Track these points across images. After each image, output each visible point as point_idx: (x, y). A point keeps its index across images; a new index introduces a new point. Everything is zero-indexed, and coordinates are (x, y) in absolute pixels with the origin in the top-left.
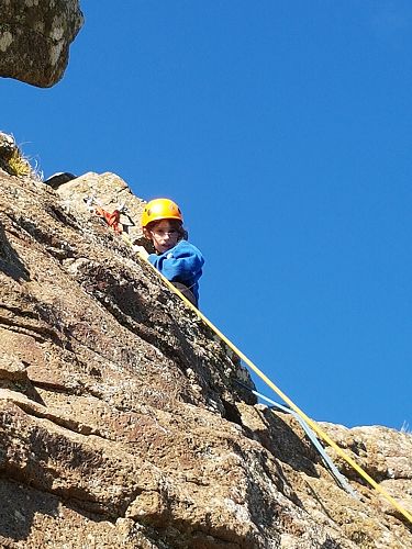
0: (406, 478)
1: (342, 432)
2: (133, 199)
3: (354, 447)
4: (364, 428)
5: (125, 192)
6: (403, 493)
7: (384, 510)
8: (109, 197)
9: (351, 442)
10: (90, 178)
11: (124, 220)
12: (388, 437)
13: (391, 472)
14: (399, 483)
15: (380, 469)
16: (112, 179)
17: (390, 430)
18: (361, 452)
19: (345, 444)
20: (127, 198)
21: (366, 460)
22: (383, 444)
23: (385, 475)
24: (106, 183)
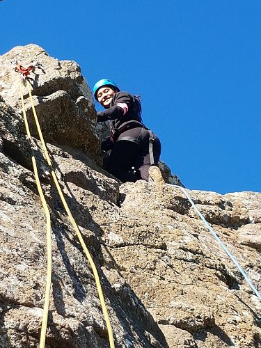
1: (212, 196)
2: (48, 59)
3: (220, 205)
4: (236, 194)
5: (43, 54)
7: (239, 242)
8: (30, 59)
9: (219, 201)
10: (17, 50)
11: (38, 71)
13: (251, 219)
14: (257, 225)
15: (242, 217)
16: (33, 48)
17: (256, 193)
18: (227, 207)
19: (212, 203)
20: (43, 59)
21: (231, 212)
22: (247, 202)
23: (247, 221)
24: (28, 51)
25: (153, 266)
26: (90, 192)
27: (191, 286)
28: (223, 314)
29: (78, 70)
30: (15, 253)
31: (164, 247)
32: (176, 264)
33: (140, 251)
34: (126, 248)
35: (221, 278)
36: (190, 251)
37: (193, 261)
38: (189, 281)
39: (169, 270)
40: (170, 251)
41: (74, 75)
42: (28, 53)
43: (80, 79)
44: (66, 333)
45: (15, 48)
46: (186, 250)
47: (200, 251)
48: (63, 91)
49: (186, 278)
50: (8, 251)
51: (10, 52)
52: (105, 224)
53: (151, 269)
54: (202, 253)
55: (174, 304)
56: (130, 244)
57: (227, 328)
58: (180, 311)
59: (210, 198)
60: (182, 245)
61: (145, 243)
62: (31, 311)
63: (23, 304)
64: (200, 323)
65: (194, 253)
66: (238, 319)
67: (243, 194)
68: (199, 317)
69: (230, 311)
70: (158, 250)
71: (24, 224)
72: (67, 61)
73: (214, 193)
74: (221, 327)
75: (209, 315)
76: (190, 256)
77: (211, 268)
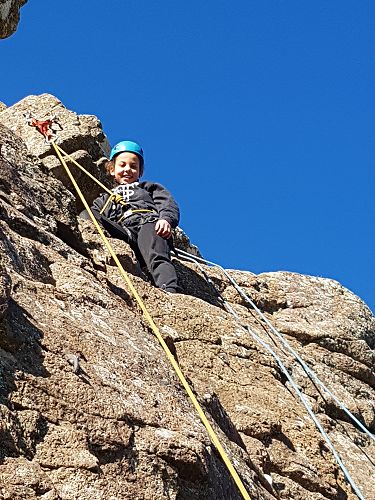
0: (302, 306)
1: (247, 276)
2: (65, 111)
3: (256, 286)
4: (271, 274)
5: (58, 106)
6: (299, 318)
7: (279, 330)
8: (45, 112)
9: (254, 282)
10: (31, 99)
11: (55, 127)
12: (289, 278)
13: (289, 303)
14: (296, 311)
15: (279, 301)
16: (48, 99)
17: (293, 274)
18: (263, 290)
19: (248, 284)
20: (60, 111)
21: (267, 295)
22: (284, 283)
23: (285, 306)
24: (42, 101)
25: (210, 365)
26: (140, 279)
27: (251, 388)
28: (286, 419)
29: (99, 126)
30: (123, 365)
31: (219, 342)
32: (232, 360)
33: (197, 346)
34: (181, 343)
35: (276, 377)
36: (244, 346)
37: (247, 357)
38: (248, 381)
39: (227, 368)
40: (224, 346)
41: (95, 133)
42: (43, 105)
43: (101, 137)
44: (193, 455)
45: (28, 98)
46: (239, 344)
47: (253, 346)
48: (83, 151)
49: (244, 377)
50: (117, 364)
51: (21, 102)
52: (158, 316)
53: (208, 367)
54: (255, 349)
55: (239, 408)
56: (185, 339)
57: (292, 435)
58: (246, 417)
59: (245, 279)
60: (235, 339)
61: (200, 337)
62: (158, 432)
63: (150, 425)
64: (267, 430)
65: (248, 348)
66: (302, 424)
67: (278, 274)
68: (265, 423)
69: (293, 415)
70: (214, 346)
71: (121, 331)
72: (87, 116)
73: (248, 273)
74: (286, 434)
75: (276, 421)
76: (244, 352)
77: (266, 365)
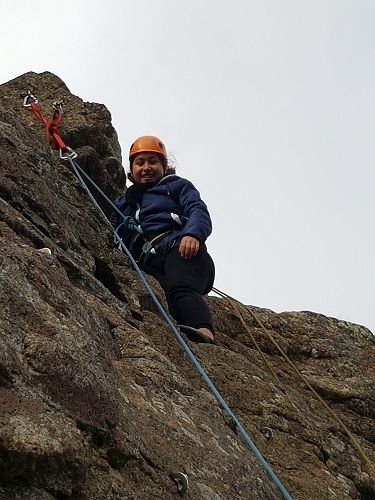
0: (329, 357)
1: (268, 315)
2: (69, 96)
6: (325, 371)
9: (276, 323)
10: (29, 76)
13: (314, 352)
14: (322, 362)
15: (304, 348)
19: (269, 325)
21: (290, 340)
22: (309, 327)
23: (309, 355)
24: (44, 81)
27: (297, 473)
31: (260, 413)
32: (275, 436)
35: (320, 457)
36: (285, 416)
37: (289, 431)
38: (294, 464)
40: (264, 416)
46: (280, 415)
47: (294, 417)
48: (90, 148)
54: (297, 420)
59: (266, 319)
60: (275, 407)
61: (241, 406)
65: (289, 419)
70: (256, 416)
71: (204, 426)
76: (285, 424)
77: (308, 442)
